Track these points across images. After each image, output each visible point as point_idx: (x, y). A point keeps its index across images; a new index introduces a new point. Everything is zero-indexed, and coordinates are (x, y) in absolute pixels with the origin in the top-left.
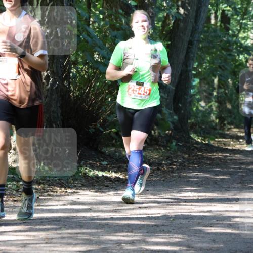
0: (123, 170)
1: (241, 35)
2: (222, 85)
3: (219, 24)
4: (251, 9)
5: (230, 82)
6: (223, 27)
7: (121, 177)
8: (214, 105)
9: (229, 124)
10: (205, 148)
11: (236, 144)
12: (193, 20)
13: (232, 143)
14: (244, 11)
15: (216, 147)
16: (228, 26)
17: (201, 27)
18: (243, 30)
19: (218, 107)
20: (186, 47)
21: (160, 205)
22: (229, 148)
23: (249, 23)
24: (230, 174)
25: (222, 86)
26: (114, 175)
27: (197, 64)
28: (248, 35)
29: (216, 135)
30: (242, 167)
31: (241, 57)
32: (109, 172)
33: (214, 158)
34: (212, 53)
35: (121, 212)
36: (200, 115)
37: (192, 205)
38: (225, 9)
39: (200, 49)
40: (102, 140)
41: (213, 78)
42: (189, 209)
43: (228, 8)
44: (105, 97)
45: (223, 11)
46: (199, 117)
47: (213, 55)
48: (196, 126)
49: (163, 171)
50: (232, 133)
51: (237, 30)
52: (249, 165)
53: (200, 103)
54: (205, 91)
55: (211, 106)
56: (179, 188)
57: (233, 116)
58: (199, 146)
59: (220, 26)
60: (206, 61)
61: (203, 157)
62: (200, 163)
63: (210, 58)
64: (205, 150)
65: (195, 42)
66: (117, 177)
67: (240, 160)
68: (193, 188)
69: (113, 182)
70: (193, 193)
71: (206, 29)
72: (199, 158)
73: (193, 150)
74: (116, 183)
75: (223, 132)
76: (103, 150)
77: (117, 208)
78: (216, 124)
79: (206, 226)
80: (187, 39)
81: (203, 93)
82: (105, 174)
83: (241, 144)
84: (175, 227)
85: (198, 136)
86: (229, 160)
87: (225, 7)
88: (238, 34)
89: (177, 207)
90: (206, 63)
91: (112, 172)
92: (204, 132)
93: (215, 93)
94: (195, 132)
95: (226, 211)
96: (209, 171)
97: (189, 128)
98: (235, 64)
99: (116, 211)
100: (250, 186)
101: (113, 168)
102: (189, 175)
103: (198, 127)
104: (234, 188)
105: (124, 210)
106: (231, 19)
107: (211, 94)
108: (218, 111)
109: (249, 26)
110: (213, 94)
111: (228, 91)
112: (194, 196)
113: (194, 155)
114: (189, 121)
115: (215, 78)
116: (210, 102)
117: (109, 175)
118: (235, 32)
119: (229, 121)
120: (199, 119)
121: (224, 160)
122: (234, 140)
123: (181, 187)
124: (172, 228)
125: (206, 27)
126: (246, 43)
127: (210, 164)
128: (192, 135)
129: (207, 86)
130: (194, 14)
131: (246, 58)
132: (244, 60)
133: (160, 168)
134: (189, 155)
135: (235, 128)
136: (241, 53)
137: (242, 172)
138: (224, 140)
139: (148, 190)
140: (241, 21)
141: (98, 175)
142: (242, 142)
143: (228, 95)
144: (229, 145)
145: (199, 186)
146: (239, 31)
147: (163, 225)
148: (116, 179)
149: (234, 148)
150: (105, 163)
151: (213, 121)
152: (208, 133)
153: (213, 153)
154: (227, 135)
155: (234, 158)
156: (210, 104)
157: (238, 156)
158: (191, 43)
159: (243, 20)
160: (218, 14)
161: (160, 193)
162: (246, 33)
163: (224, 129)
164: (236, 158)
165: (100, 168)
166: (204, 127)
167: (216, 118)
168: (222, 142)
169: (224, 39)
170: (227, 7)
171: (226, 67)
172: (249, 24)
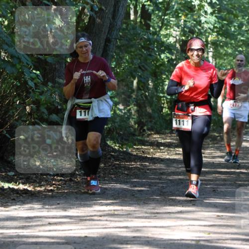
0: (32, 181)
1: (163, 32)
2: (142, 86)
3: (139, 20)
4: (173, 4)
5: (150, 84)
6: (143, 23)
7: (30, 189)
8: (133, 109)
9: (149, 130)
10: (122, 157)
11: (156, 152)
12: (110, 16)
13: (152, 150)
14: (166, 6)
15: (135, 155)
16: (149, 22)
17: (119, 23)
18: (165, 27)
19: (137, 111)
20: (103, 45)
21: (72, 220)
22: (148, 156)
23: (171, 19)
24: (150, 185)
25: (142, 89)
26: (21, 187)
27: (114, 63)
28: (170, 31)
29: (135, 142)
30: (163, 177)
31: (163, 56)
32: (16, 183)
33: (132, 168)
34: (131, 52)
35: (29, 229)
36: (118, 120)
37: (107, 220)
38: (145, 4)
39: (119, 47)
40: (9, 148)
41: (132, 79)
42: (103, 225)
43: (149, 3)
44: (13, 100)
45: (144, 6)
46: (117, 122)
47: (132, 54)
48: (113, 132)
49: (76, 182)
50: (152, 140)
51: (158, 26)
52: (170, 175)
53: (118, 106)
54: (123, 93)
55: (130, 109)
56: (93, 200)
57: (154, 121)
58: (116, 154)
59: (141, 22)
60: (125, 61)
61: (119, 167)
62: (117, 174)
63: (129, 57)
64: (122, 159)
65: (113, 40)
66: (24, 189)
67: (160, 169)
68: (109, 202)
69: (21, 195)
70: (108, 207)
71: (124, 25)
72: (116, 168)
73: (110, 158)
74: (24, 195)
75: (142, 139)
76: (9, 159)
77: (24, 225)
78: (135, 129)
79: (122, 244)
80: (104, 37)
81: (121, 96)
82: (11, 186)
83: (162, 152)
84: (88, 244)
85: (115, 143)
86: (148, 170)
87: (145, 2)
88: (159, 31)
89: (90, 222)
90: (124, 63)
91: (19, 184)
92: (122, 138)
93: (134, 96)
94: (112, 139)
95: (144, 227)
96: (127, 182)
97: (105, 134)
98: (156, 64)
99: (23, 227)
100: (171, 199)
101: (21, 179)
102: (105, 187)
103: (115, 133)
104: (153, 200)
105: (32, 226)
106: (152, 15)
107: (130, 97)
108: (137, 115)
109: (171, 22)
110: (132, 96)
111: (149, 93)
112: (109, 210)
113: (110, 164)
114: (106, 126)
115: (135, 79)
116: (129, 106)
117: (16, 187)
118: (156, 29)
119: (150, 126)
120: (116, 124)
121: (143, 169)
122: (155, 147)
123: (96, 200)
124: (84, 246)
125: (126, 23)
126: (168, 41)
127: (127, 175)
128: (108, 142)
129: (125, 88)
130: (112, 9)
131: (167, 57)
132: (166, 60)
133: (73, 179)
134: (105, 164)
135: (155, 134)
136: (163, 52)
137: (162, 183)
138: (143, 147)
139: (58, 204)
140: (163, 17)
141: (3, 187)
142: (163, 149)
143: (149, 97)
144: (149, 153)
145: (115, 199)
146: (161, 28)
147: (75, 243)
148: (24, 192)
149: (154, 156)
150: (11, 174)
151: (132, 126)
152: (126, 140)
153: (131, 162)
154: (147, 142)
155: (154, 167)
156: (129, 108)
157: (158, 166)
158: (108, 40)
159: (165, 16)
160: (138, 9)
161: (72, 207)
162: (168, 30)
163: (143, 135)
164: (155, 168)
165: (6, 179)
166: (121, 133)
167: (135, 123)
168: (142, 150)
169: (145, 37)
170: (147, 1)
171: (146, 67)
172: (172, 21)
